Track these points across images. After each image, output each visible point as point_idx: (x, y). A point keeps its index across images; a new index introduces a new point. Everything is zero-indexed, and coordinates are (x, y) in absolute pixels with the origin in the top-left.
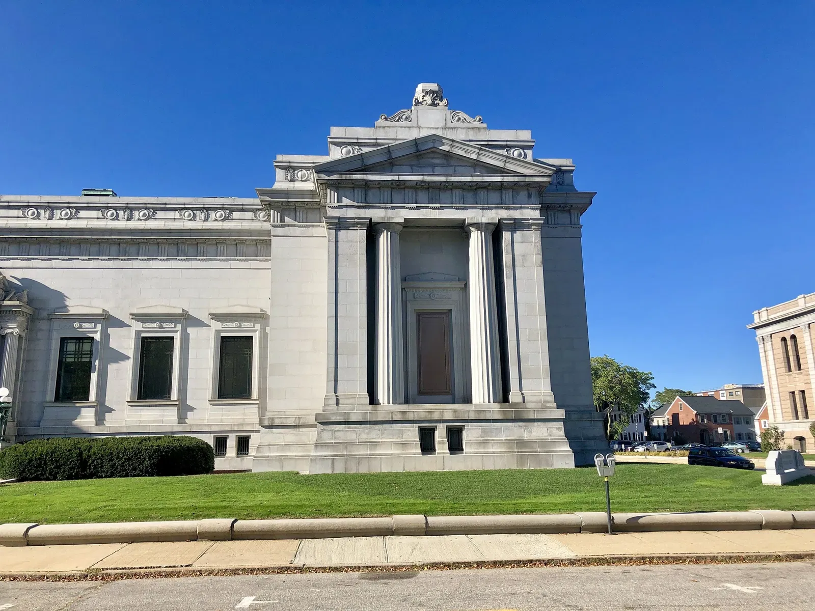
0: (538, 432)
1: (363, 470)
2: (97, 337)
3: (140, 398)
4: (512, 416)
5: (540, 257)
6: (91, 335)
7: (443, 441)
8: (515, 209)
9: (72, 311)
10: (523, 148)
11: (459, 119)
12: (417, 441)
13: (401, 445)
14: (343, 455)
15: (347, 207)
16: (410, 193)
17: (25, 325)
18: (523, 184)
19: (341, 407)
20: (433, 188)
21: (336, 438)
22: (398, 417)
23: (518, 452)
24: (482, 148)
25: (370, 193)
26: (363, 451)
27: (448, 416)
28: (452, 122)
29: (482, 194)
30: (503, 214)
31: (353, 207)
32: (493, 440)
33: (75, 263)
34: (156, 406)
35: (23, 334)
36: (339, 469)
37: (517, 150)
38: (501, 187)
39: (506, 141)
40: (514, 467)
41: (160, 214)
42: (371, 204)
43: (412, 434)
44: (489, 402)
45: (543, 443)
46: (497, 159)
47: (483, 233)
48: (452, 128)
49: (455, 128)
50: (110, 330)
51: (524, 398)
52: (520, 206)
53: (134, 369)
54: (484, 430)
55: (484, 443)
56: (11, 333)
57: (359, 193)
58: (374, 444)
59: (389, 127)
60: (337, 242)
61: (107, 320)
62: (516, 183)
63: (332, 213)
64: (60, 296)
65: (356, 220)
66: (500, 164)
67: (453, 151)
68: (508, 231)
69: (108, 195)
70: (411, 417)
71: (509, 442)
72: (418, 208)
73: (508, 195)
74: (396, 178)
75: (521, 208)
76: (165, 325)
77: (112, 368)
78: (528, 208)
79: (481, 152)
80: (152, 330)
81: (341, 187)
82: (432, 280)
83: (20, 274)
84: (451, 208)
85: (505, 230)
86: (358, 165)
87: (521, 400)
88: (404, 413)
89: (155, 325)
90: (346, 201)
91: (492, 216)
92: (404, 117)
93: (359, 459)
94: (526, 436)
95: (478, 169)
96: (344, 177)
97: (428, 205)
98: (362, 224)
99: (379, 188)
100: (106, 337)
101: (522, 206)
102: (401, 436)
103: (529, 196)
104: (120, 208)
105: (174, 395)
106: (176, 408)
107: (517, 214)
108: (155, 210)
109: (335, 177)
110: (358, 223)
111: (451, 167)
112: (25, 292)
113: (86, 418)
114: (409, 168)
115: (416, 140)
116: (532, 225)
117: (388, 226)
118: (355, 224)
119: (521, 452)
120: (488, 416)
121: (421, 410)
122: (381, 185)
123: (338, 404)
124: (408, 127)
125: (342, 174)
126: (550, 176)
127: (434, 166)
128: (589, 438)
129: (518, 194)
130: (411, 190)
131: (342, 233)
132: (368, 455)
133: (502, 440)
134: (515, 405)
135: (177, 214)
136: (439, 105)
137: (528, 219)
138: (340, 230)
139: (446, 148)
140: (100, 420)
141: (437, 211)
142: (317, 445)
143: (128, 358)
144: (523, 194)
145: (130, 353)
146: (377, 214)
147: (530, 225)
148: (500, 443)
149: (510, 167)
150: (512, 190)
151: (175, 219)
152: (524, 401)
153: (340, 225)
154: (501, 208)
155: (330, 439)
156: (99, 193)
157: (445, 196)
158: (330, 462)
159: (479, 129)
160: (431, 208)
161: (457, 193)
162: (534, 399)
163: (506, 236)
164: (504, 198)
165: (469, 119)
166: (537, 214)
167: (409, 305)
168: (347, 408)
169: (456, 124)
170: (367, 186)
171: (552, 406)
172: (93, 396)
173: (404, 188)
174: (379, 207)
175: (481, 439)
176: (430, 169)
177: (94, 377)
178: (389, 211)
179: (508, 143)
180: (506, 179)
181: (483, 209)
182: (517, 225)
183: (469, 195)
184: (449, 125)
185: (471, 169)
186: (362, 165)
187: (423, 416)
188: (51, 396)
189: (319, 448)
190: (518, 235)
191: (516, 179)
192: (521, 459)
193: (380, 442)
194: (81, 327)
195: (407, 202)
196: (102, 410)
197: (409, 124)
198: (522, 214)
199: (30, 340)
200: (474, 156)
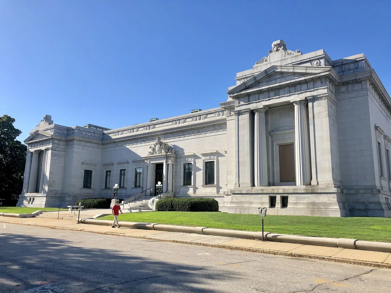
0: (323, 199)
1: (246, 213)
2: (192, 163)
3: (206, 184)
4: (310, 191)
5: (327, 112)
6: (191, 162)
7: (278, 202)
8: (314, 90)
9: (186, 154)
10: (319, 59)
11: (288, 54)
12: (268, 202)
13: (261, 204)
14: (239, 207)
15: (242, 105)
16: (266, 94)
17: (174, 160)
18: (316, 78)
19: (240, 188)
20: (276, 89)
21: (238, 200)
22: (260, 192)
23: (311, 208)
24: (294, 66)
25: (251, 97)
26: (247, 205)
27: (281, 191)
28: (285, 56)
29: (298, 87)
30: (308, 94)
31: (244, 105)
32: (301, 202)
33: (186, 138)
34: (210, 187)
35: (174, 164)
36: (238, 212)
37: (316, 61)
38: (306, 82)
39: (310, 58)
40: (310, 215)
41: (209, 116)
42: (250, 102)
43: (266, 199)
44: (301, 185)
45: (325, 204)
46: (302, 69)
47: (299, 106)
48: (285, 59)
49: (286, 59)
50: (196, 160)
51: (318, 183)
52: (316, 89)
53: (203, 174)
54: (297, 198)
55: (296, 204)
56: (170, 163)
57: (246, 98)
58: (251, 203)
59: (258, 67)
60: (238, 120)
61: (195, 157)
62: (312, 78)
63: (237, 109)
64: (182, 150)
65: (245, 110)
66: (304, 71)
67: (282, 70)
68: (311, 102)
69: (198, 111)
70: (265, 192)
71: (308, 204)
72: (269, 100)
73: (311, 84)
74: (258, 89)
75: (317, 90)
76: (211, 157)
77: (197, 173)
78: (320, 89)
79: (294, 68)
80: (208, 159)
81: (240, 98)
82: (284, 130)
83: (173, 143)
84: (284, 96)
85: (309, 102)
86: (243, 87)
87: (316, 184)
88: (262, 190)
89: (208, 157)
90: (242, 103)
91: (302, 97)
92: (264, 60)
93: (245, 209)
94: (317, 201)
95: (296, 75)
96: (239, 94)
97: (273, 98)
98: (247, 111)
99: (254, 94)
100: (195, 163)
101: (318, 88)
102: (261, 200)
103: (322, 83)
104: (197, 116)
105: (215, 183)
106: (216, 187)
107: (315, 93)
108: (207, 114)
109: (236, 94)
110: (246, 112)
111: (284, 78)
112: (174, 150)
113: (191, 191)
114: (265, 83)
115: (265, 70)
116: (323, 97)
117: (257, 110)
118: (245, 112)
119: (313, 208)
120: (298, 192)
121: (270, 189)
122: (254, 93)
123: (239, 186)
124: (266, 64)
125: (238, 93)
126: (329, 71)
127: (276, 79)
128: (371, 203)
129: (316, 83)
130: (266, 92)
131: (240, 117)
132: (248, 207)
133: (305, 202)
134: (314, 186)
135: (213, 115)
136: (280, 50)
137: (320, 95)
138: (239, 115)
139: (279, 70)
140: (195, 192)
141: (278, 99)
142: (231, 202)
143: (201, 170)
144: (319, 83)
145: (202, 168)
146: (252, 106)
147: (321, 97)
148: (303, 204)
149: (309, 71)
150: (312, 82)
151: (213, 117)
152: (318, 184)
153: (239, 113)
154: (307, 92)
155: (236, 200)
156: (195, 111)
157: (281, 91)
158: (235, 209)
159: (297, 56)
160: (275, 99)
161: (287, 89)
162: (323, 183)
163: (310, 104)
164: (309, 86)
165: (292, 52)
166: (325, 91)
167: (274, 143)
168: (243, 188)
169: (287, 56)
170: (249, 95)
171: (332, 186)
172: (192, 184)
173: (264, 92)
174: (254, 103)
175: (295, 202)
176: (274, 81)
177: (192, 176)
178: (258, 103)
179: (311, 59)
180: (307, 78)
181: (298, 94)
182: (314, 99)
183: (292, 89)
184: (284, 58)
185: (293, 76)
186: (246, 87)
187: (270, 191)
188: (182, 184)
189: (232, 204)
190: (316, 103)
191: (312, 77)
192: (313, 211)
193: (253, 202)
194: (188, 160)
195: (265, 98)
196: (195, 189)
197: (266, 63)
198: (318, 93)
199: (176, 165)
200: (291, 71)
